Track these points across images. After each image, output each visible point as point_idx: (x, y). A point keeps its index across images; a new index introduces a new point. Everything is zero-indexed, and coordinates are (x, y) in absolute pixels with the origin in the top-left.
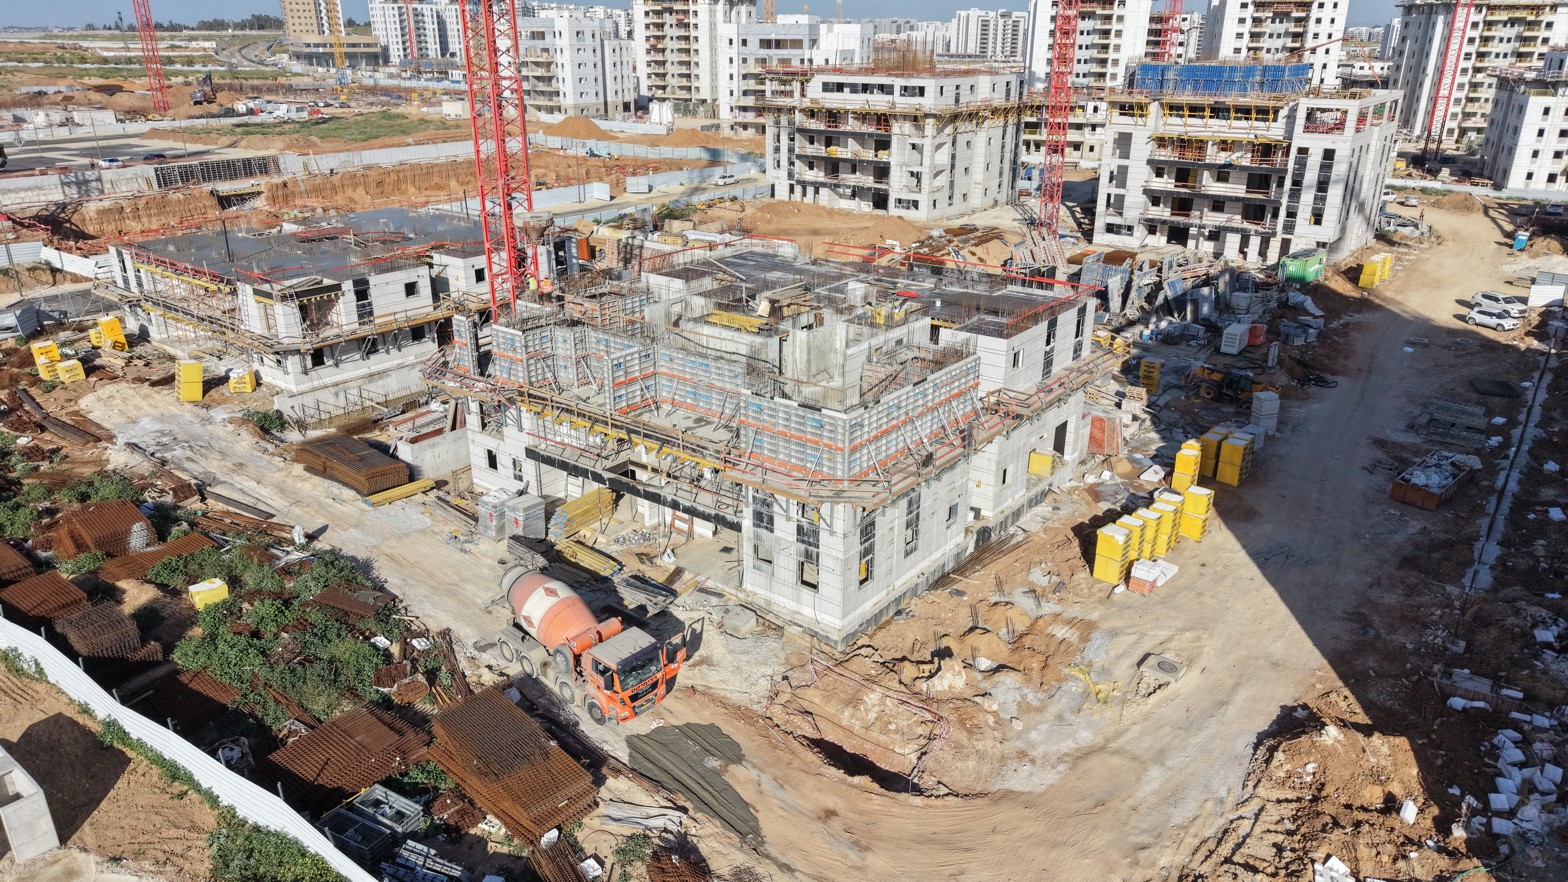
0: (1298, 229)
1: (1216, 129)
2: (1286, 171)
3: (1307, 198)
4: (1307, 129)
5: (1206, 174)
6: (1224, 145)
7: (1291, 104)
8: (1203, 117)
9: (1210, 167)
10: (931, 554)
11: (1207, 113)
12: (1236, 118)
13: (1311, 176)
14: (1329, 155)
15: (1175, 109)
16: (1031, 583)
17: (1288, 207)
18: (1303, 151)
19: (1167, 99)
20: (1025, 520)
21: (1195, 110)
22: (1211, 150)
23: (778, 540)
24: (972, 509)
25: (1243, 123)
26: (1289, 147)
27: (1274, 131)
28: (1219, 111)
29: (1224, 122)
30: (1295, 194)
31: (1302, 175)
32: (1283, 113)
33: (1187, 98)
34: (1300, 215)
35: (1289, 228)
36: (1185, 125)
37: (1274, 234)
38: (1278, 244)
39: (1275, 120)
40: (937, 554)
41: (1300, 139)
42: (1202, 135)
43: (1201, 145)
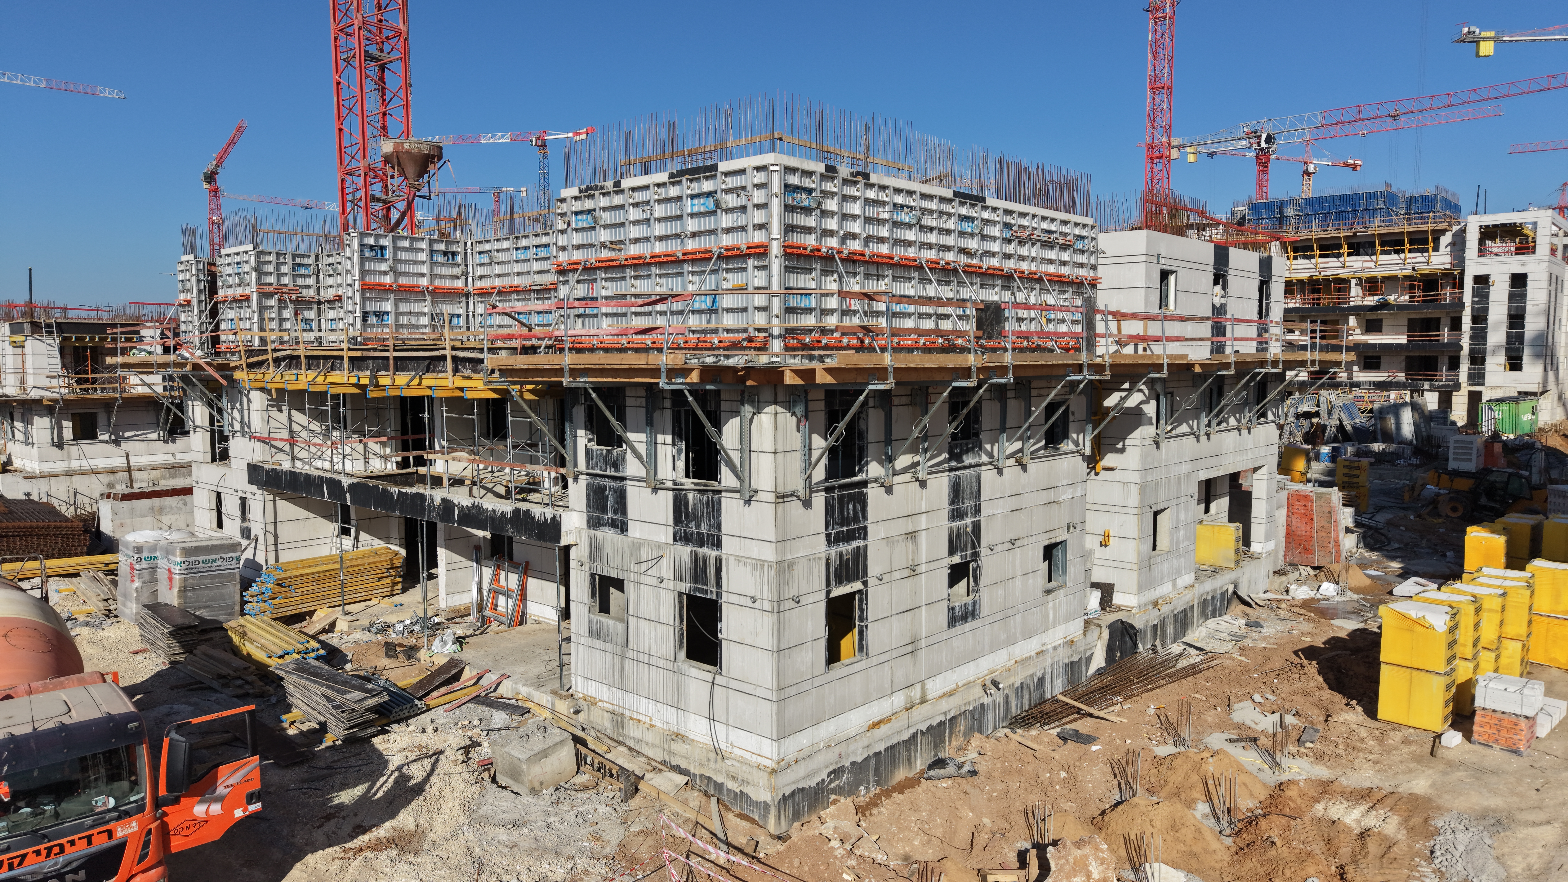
0: (1489, 378)
1: (1358, 266)
2: (1462, 306)
3: (1497, 337)
4: (1482, 253)
5: (1352, 321)
6: (1371, 285)
7: (1455, 228)
8: (1339, 256)
9: (1357, 311)
10: (1012, 642)
11: (1345, 249)
12: (1383, 253)
13: (1498, 309)
14: (1519, 281)
15: (1301, 247)
16: (1239, 727)
17: (1471, 351)
18: (1482, 280)
19: (1290, 236)
20: (1198, 634)
21: (1329, 248)
22: (1355, 290)
23: (637, 545)
24: (1095, 585)
25: (1394, 257)
26: (1462, 274)
27: (1438, 260)
28: (1360, 247)
29: (1367, 258)
30: (1479, 335)
31: (1486, 310)
32: (1446, 240)
33: (1315, 232)
34: (1489, 360)
35: (1477, 377)
36: (1317, 266)
37: (1457, 387)
38: (1465, 400)
39: (1436, 249)
40: (1027, 648)
41: (1474, 266)
42: (1343, 273)
43: (1341, 284)
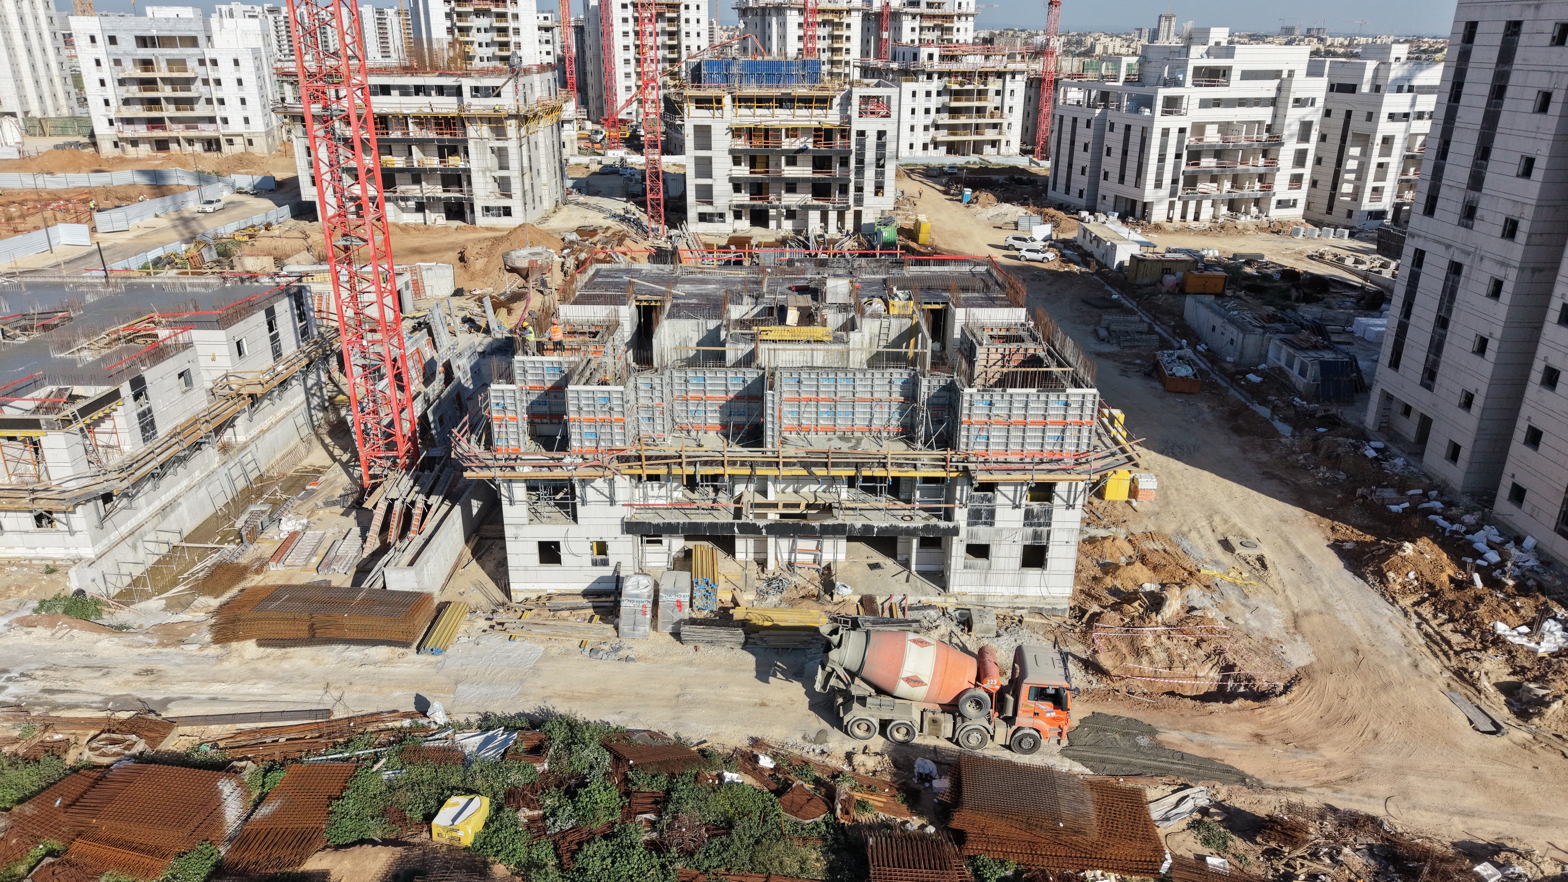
0: (866, 202)
1: (781, 118)
2: (850, 151)
3: (870, 173)
4: (861, 114)
6: (793, 132)
7: (841, 93)
8: (770, 108)
9: (784, 153)
11: (773, 104)
12: (800, 108)
13: (870, 155)
14: (881, 135)
15: (741, 101)
17: (856, 183)
18: (861, 134)
19: (736, 93)
21: (762, 102)
22: (784, 137)
25: (804, 112)
26: (849, 128)
27: (832, 118)
28: (783, 102)
29: (788, 111)
30: (860, 171)
31: (863, 154)
32: (836, 101)
33: (752, 90)
34: (866, 189)
35: (859, 201)
36: (754, 115)
37: (847, 208)
38: (852, 216)
39: (830, 107)
41: (857, 125)
42: (774, 124)
43: (775, 133)
